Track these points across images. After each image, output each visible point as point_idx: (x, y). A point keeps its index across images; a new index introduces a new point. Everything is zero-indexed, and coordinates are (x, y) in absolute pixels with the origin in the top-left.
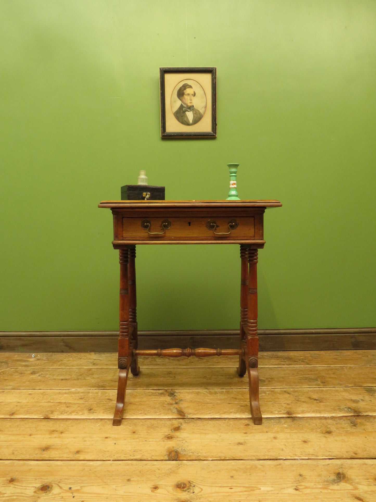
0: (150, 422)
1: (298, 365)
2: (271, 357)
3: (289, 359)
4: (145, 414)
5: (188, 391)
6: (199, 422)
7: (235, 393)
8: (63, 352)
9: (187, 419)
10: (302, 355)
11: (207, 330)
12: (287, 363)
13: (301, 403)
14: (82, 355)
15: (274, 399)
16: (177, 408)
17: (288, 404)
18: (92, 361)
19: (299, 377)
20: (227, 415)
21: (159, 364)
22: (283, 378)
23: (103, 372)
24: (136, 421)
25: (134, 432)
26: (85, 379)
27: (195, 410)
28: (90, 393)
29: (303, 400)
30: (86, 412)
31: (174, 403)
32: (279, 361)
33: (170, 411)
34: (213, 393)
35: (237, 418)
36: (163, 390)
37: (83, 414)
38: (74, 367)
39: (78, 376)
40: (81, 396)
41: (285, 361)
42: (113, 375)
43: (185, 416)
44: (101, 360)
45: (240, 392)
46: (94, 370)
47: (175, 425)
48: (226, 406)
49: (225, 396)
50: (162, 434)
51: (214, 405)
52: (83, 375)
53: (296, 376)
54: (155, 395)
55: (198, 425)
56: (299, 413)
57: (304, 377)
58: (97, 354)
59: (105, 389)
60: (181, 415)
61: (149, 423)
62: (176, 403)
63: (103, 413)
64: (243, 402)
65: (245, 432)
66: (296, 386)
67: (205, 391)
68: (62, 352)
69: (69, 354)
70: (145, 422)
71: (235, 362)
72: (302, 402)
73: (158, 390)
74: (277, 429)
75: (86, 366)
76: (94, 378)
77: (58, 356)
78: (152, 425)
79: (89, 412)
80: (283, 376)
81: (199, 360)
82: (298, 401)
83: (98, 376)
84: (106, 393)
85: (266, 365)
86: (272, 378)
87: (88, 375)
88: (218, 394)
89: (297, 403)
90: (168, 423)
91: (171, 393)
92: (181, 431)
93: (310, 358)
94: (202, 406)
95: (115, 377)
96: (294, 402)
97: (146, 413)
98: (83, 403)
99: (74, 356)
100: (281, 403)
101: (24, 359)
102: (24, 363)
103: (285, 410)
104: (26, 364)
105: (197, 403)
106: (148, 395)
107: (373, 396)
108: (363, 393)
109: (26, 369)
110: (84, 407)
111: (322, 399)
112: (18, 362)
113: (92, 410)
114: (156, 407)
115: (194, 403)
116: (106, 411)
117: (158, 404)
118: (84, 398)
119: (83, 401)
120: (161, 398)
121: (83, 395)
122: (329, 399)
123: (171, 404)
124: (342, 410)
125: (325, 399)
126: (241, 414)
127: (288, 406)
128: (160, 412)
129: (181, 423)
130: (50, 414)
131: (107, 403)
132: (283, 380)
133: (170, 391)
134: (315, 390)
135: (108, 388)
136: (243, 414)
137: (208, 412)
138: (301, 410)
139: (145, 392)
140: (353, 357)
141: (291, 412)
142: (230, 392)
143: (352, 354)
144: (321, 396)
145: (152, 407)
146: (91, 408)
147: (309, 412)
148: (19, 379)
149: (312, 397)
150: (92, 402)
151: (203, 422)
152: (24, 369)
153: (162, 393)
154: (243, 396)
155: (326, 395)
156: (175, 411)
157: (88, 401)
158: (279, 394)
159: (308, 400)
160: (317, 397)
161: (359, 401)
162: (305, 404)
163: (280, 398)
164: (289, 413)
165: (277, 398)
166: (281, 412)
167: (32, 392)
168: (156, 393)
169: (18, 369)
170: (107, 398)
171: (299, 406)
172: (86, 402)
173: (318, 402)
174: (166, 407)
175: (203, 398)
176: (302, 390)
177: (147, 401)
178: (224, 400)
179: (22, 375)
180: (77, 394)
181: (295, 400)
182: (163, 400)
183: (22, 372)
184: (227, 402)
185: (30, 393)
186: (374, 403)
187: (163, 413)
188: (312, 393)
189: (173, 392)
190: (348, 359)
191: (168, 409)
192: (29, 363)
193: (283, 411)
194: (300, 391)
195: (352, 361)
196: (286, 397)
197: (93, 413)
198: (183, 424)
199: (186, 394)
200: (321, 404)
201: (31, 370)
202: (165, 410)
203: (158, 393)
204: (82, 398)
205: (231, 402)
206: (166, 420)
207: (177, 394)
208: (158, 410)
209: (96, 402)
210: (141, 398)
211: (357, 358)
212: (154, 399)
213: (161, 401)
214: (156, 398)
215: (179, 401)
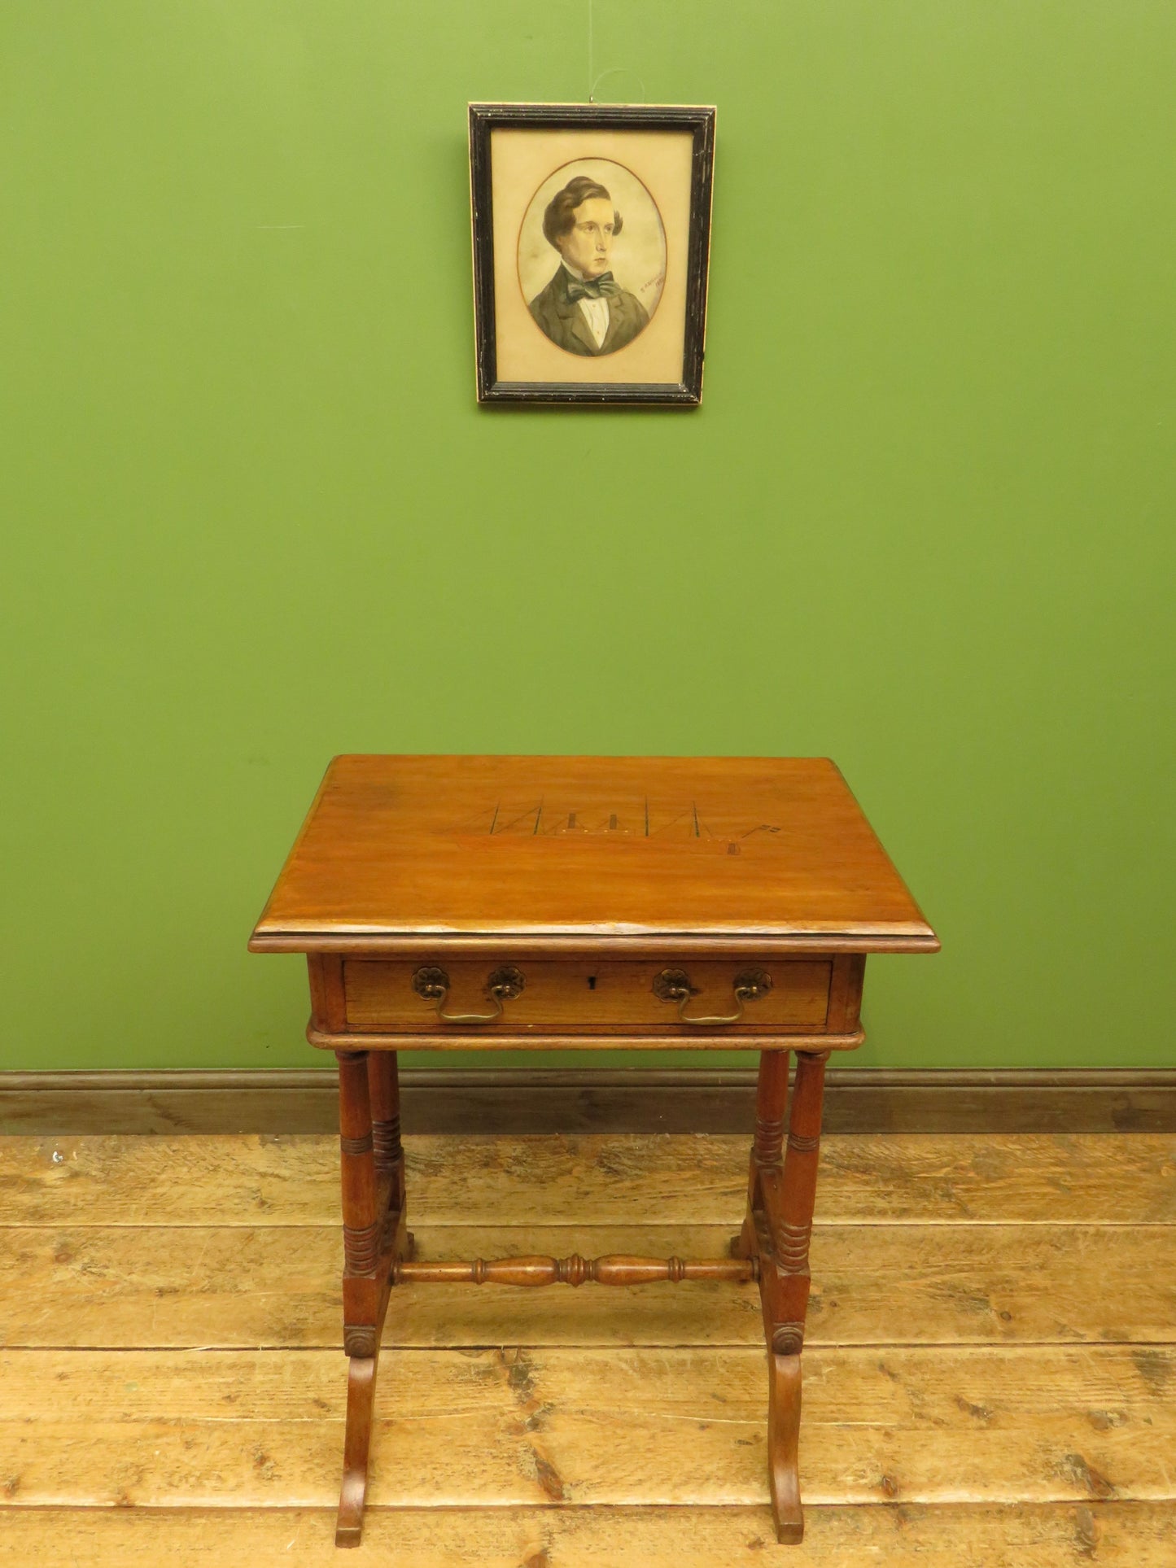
0: (454, 1528)
3: (904, 1177)
4: (438, 1486)
5: (572, 1359)
8: (156, 1134)
9: (570, 1513)
10: (945, 1159)
12: (896, 1202)
13: (930, 1429)
14: (222, 1147)
15: (845, 1404)
16: (539, 1450)
18: (253, 1188)
19: (930, 1286)
20: (693, 1491)
22: (877, 1286)
23: (295, 1251)
26: (237, 1292)
27: (594, 1463)
28: (257, 1371)
29: (936, 1412)
30: (247, 1471)
31: (529, 1424)
32: (869, 1189)
33: (513, 1468)
35: (724, 1506)
36: (492, 1352)
37: (239, 1486)
39: (212, 1270)
41: (889, 1194)
42: (326, 1269)
43: (560, 1496)
44: (284, 1179)
45: (738, 1365)
46: (262, 1240)
47: (530, 1545)
48: (693, 1440)
49: (691, 1387)
52: (227, 1268)
53: (925, 1276)
54: (465, 1379)
55: (603, 1545)
56: (921, 1487)
57: (944, 1283)
58: (270, 1146)
59: (303, 1345)
60: (548, 1490)
61: (449, 1530)
62: (535, 1425)
63: (304, 1479)
66: (918, 1334)
67: (626, 1362)
68: (153, 1132)
69: (175, 1144)
70: (438, 1525)
71: (725, 1194)
72: (933, 1425)
73: (474, 1352)
75: (237, 1214)
76: (262, 1284)
77: (139, 1154)
78: (458, 1543)
79: (259, 1477)
80: (877, 1274)
81: (608, 1180)
82: (921, 1416)
83: (277, 1272)
84: (305, 1366)
86: (842, 1290)
87: (245, 1264)
88: (666, 1374)
89: (916, 1429)
90: (510, 1529)
91: (516, 1366)
93: (971, 1174)
94: (618, 1441)
95: (332, 1281)
96: (907, 1423)
97: (440, 1479)
98: (238, 1424)
99: (192, 1154)
100: (866, 1428)
101: (27, 1176)
102: (27, 1199)
103: (877, 1466)
104: (35, 1201)
105: (602, 1425)
106: (443, 1380)
107: (1158, 1399)
108: (1128, 1378)
109: (38, 1230)
110: (240, 1447)
111: (997, 1407)
112: (6, 1193)
113: (268, 1464)
114: (470, 1443)
115: (593, 1425)
116: (312, 1466)
117: (475, 1428)
118: (238, 1396)
119: (234, 1415)
120: (487, 1395)
121: (233, 1379)
122: (1017, 1408)
123: (517, 1429)
124: (1056, 1468)
125: (1007, 1409)
126: (739, 1485)
127: (888, 1448)
128: (484, 1471)
129: (550, 1534)
130: (133, 1485)
131: (312, 1422)
132: (878, 1296)
133: (515, 1356)
134: (976, 1362)
135: (313, 1343)
136: (745, 1486)
137: (636, 1478)
138: (927, 1471)
139: (436, 1365)
140: (1111, 1175)
141: (895, 1478)
142: (706, 1363)
143: (1110, 1157)
144: (993, 1392)
145: (458, 1443)
146: (263, 1451)
147: (951, 1481)
148: (20, 1292)
149: (964, 1397)
150: (266, 1417)
151: (617, 1527)
152: (31, 1234)
153: (489, 1367)
154: (747, 1388)
155: (1010, 1385)
156: (531, 1467)
157: (253, 1412)
158: (863, 1378)
159: (953, 1413)
160: (983, 1396)
161: (1111, 1421)
162: (940, 1432)
163: (865, 1402)
164: (889, 1486)
165: (854, 1401)
166: (863, 1477)
167: (67, 1363)
168: (470, 1366)
169: (11, 1230)
170: (312, 1395)
171: (923, 1446)
172: (247, 1417)
173: (983, 1423)
174: (503, 1447)
175: (620, 1397)
176: (936, 1355)
177: (440, 1410)
178: (686, 1408)
179: (25, 1266)
180: (213, 1374)
181: (911, 1412)
182: (493, 1404)
183: (24, 1250)
184: (696, 1419)
185: (59, 1369)
186: (1158, 1436)
187: (494, 1481)
188: (968, 1377)
189: (524, 1361)
190: (1095, 1187)
191: (510, 1457)
192: (44, 1194)
193: (869, 1473)
194: (930, 1366)
195: (1106, 1198)
196: (884, 1396)
197: (269, 1479)
198: (555, 1536)
199: (567, 1375)
200: (992, 1434)
201: (53, 1237)
202: (499, 1461)
203: (476, 1366)
204: (232, 1396)
205: (709, 1420)
206: (504, 1518)
207: (537, 1376)
208: (476, 1462)
209: (278, 1420)
210: (423, 1396)
211: (1122, 1182)
212: (463, 1403)
213: (485, 1413)
214: (471, 1396)
215: (544, 1411)
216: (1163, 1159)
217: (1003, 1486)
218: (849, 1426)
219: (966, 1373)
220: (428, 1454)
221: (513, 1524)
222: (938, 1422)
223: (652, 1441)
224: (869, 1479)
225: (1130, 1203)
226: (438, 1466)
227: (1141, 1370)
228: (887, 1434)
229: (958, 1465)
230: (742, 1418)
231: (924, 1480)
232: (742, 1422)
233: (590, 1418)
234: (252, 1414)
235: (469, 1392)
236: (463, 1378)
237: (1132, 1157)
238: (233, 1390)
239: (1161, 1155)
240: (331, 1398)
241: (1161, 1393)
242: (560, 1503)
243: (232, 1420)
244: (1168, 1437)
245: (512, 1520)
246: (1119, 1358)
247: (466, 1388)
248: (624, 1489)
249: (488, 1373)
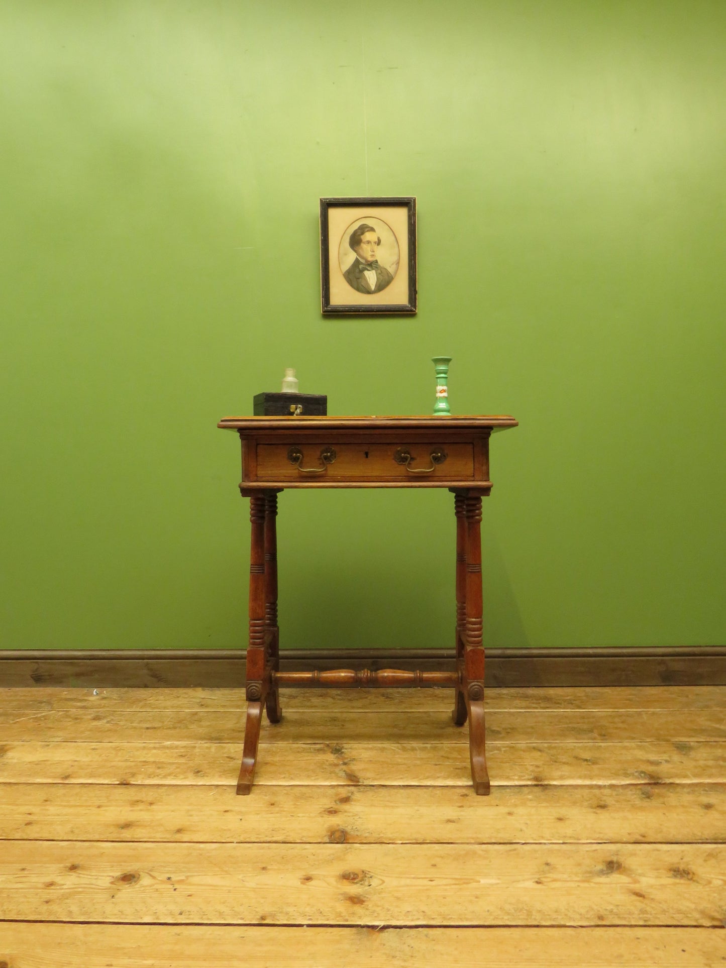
0: (300, 790)
1: (561, 708)
2: (515, 697)
3: (547, 698)
4: (292, 779)
5: (365, 746)
6: (383, 791)
7: (446, 749)
8: (148, 687)
9: (363, 787)
10: (570, 694)
11: (400, 649)
12: (542, 705)
13: (559, 765)
14: (181, 691)
15: (514, 759)
16: (347, 770)
17: (537, 767)
18: (198, 701)
19: (561, 728)
20: (430, 781)
21: (315, 707)
22: (532, 728)
23: (219, 718)
24: (275, 788)
25: (272, 804)
26: (187, 728)
27: (377, 773)
28: (197, 749)
29: (564, 760)
30: (190, 775)
31: (342, 764)
32: (528, 702)
33: (333, 775)
34: (409, 749)
35: (447, 786)
36: (323, 744)
37: (185, 778)
38: (168, 709)
39: (175, 723)
40: (182, 752)
42: (235, 722)
43: (358, 782)
44: (214, 699)
45: (456, 748)
46: (201, 714)
47: (341, 795)
48: (430, 768)
49: (430, 754)
50: (321, 806)
51: (409, 767)
52: (183, 722)
53: (556, 725)
54: (308, 752)
55: (382, 796)
56: (554, 779)
57: (569, 727)
58: (207, 691)
59: (222, 742)
60: (352, 780)
61: (297, 791)
62: (345, 764)
63: (221, 777)
64: (461, 762)
65: (460, 804)
66: (555, 740)
67: (395, 747)
68: (146, 686)
69: (157, 690)
70: (291, 789)
72: (562, 764)
73: (314, 744)
74: (515, 802)
75: (189, 708)
76: (201, 727)
77: (138, 693)
78: (302, 794)
80: (532, 724)
82: (555, 762)
83: (209, 724)
85: (505, 708)
86: (513, 729)
87: (192, 721)
88: (416, 750)
89: (553, 765)
90: (331, 792)
91: (336, 749)
92: (352, 803)
93: (584, 698)
94: (389, 768)
95: (238, 725)
96: (548, 763)
97: (293, 777)
98: (186, 763)
99: (166, 693)
100: (526, 765)
101: (80, 698)
102: (79, 704)
103: (531, 774)
104: (83, 704)
105: (381, 764)
106: (296, 752)
107: (686, 756)
108: (669, 751)
109: (84, 712)
110: (187, 768)
111: (598, 759)
112: (68, 702)
113: (202, 773)
114: (309, 768)
115: (376, 764)
116: (223, 774)
117: (312, 764)
118: (186, 755)
119: (184, 760)
120: (319, 756)
121: (184, 750)
122: (609, 759)
123: (335, 765)
124: (630, 774)
125: (603, 760)
126: (455, 779)
127: (537, 770)
128: (317, 775)
129: (353, 792)
131: (225, 763)
132: (533, 730)
133: (335, 746)
134: (586, 747)
135: (227, 741)
137: (399, 777)
138: (558, 775)
139: (292, 748)
141: (541, 777)
142: (438, 748)
143: (660, 693)
144: (595, 755)
145: (303, 768)
146: (199, 769)
147: (572, 778)
148: (74, 728)
149: (579, 756)
150: (201, 761)
151: (389, 791)
152: (81, 713)
153: (320, 748)
154: (460, 754)
155: (605, 753)
156: (342, 774)
158: (524, 752)
159: (573, 761)
160: (590, 756)
161: (661, 762)
162: (566, 766)
163: (525, 758)
164: (538, 779)
165: (519, 758)
166: (524, 777)
168: (311, 748)
169: (70, 712)
170: (225, 755)
171: (557, 769)
172: (190, 761)
173: (590, 763)
174: (328, 770)
175: (391, 757)
178: (427, 760)
180: (174, 749)
181: (550, 760)
184: (432, 763)
187: (322, 778)
188: (582, 751)
189: (340, 747)
192: (88, 703)
193: (527, 776)
194: (561, 748)
196: (535, 756)
197: (202, 777)
199: (362, 751)
200: (595, 766)
201: (92, 713)
203: (314, 748)
204: (183, 755)
205: (439, 763)
206: (327, 788)
207: (346, 751)
209: (207, 762)
212: (306, 758)
213: (318, 761)
215: (350, 760)
216: (689, 693)
217: (601, 779)
218: (516, 764)
219: (580, 750)
220: (287, 771)
221: (332, 790)
224: (527, 778)
226: (292, 774)
229: (576, 774)
230: (457, 762)
231: (557, 777)
233: (375, 762)
234: (194, 760)
235: (310, 755)
237: (673, 693)
239: (687, 692)
240: (236, 756)
242: (357, 784)
243: (182, 762)
245: (332, 788)
246: (665, 745)
248: (391, 781)
249: (320, 750)
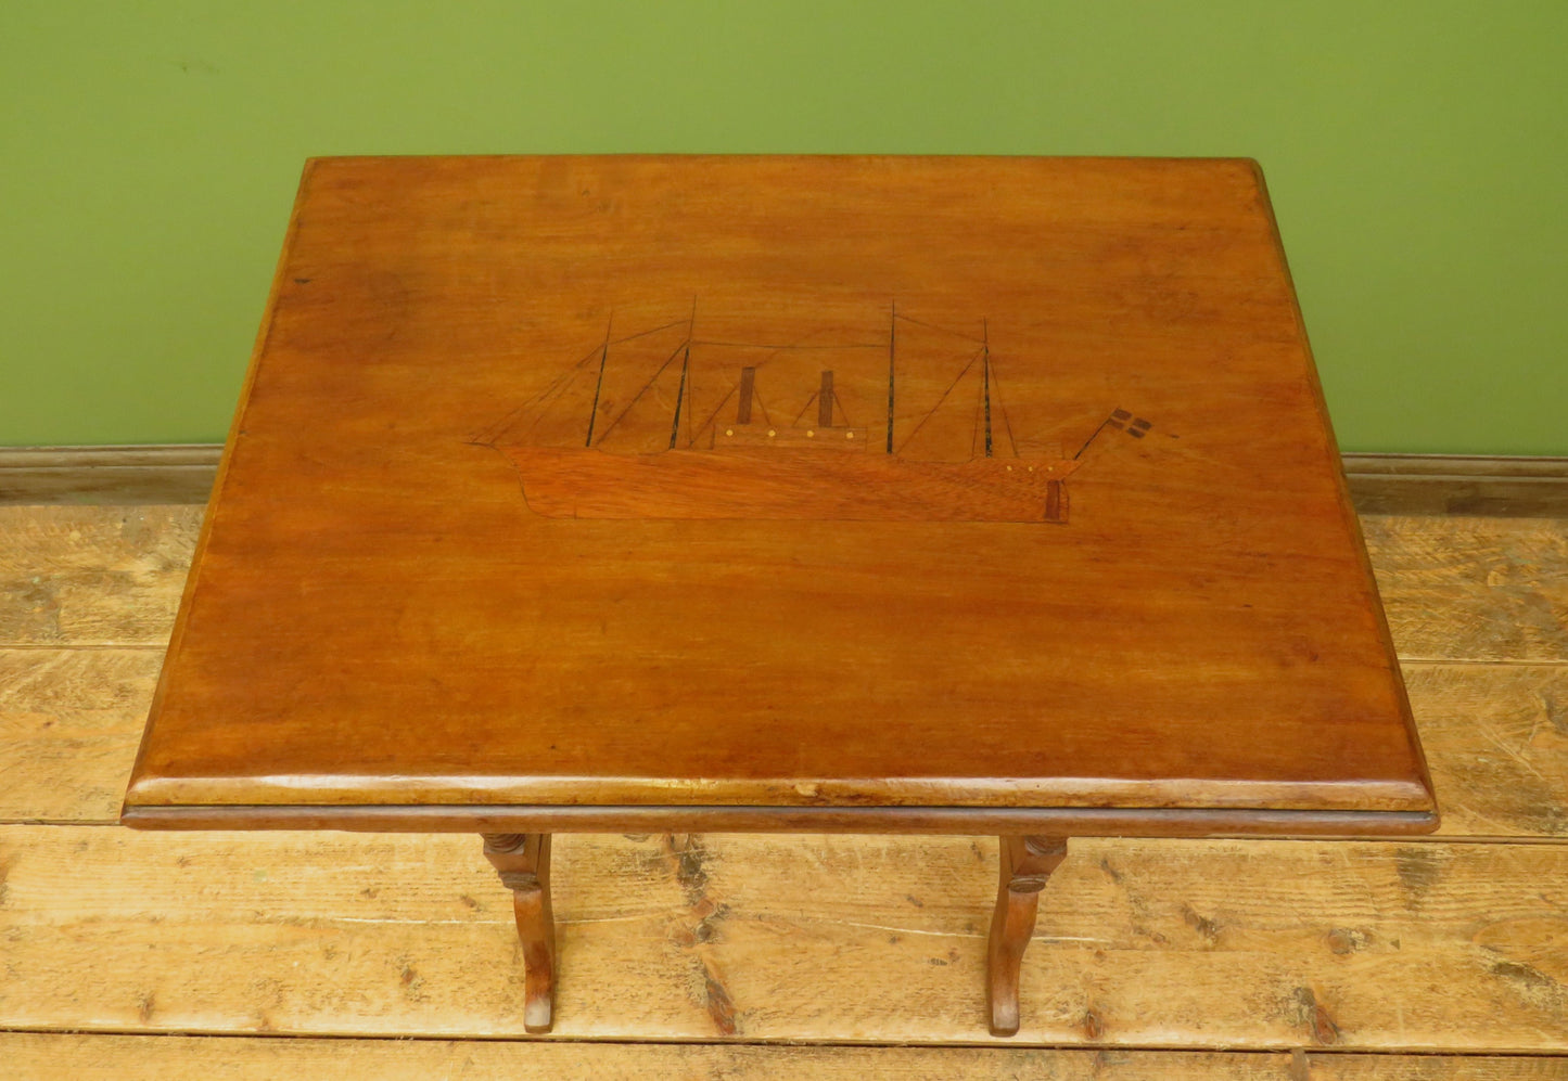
0: (616, 1065)
4: (598, 1011)
7: (920, 863)
9: (741, 1048)
16: (710, 967)
17: (1100, 956)
27: (769, 987)
31: (701, 933)
33: (682, 991)
34: (842, 862)
35: (909, 1044)
37: (385, 1009)
43: (731, 1029)
45: (941, 857)
48: (881, 958)
49: (885, 887)
51: (837, 950)
54: (631, 875)
56: (1126, 1026)
60: (718, 1020)
61: (611, 1068)
64: (946, 926)
67: (813, 851)
70: (599, 1062)
79: (407, 998)
82: (1141, 931)
88: (857, 868)
89: (1133, 948)
90: (676, 1069)
91: (688, 855)
94: (797, 957)
96: (1124, 941)
97: (601, 1004)
98: (380, 927)
100: (1076, 945)
101: (113, 569)
102: (115, 604)
103: (1082, 998)
104: (126, 607)
105: (781, 935)
106: (605, 872)
107: (1412, 913)
108: (1385, 886)
109: (133, 653)
110: (385, 958)
111: (1230, 921)
112: (92, 594)
113: (416, 981)
114: (635, 958)
115: (771, 935)
116: (462, 984)
117: (640, 936)
118: (378, 890)
119: (374, 915)
120: (654, 892)
121: (372, 867)
122: (1251, 923)
123: (687, 939)
124: (1280, 1005)
125: (1239, 923)
126: (928, 1019)
127: (1098, 972)
128: (649, 994)
129: (719, 1075)
130: (273, 1008)
131: (461, 926)
133: (686, 841)
134: (1214, 859)
136: (934, 1020)
137: (815, 1007)
138: (1137, 1005)
139: (596, 852)
140: (1424, 583)
141: (1100, 1013)
142: (904, 855)
143: (1428, 554)
144: (1226, 901)
145: (621, 957)
146: (410, 963)
147: (1161, 1019)
148: (123, 742)
149: (1194, 907)
150: (410, 917)
151: (792, 1067)
152: (125, 659)
153: (657, 855)
154: (949, 888)
155: (1249, 891)
156: (700, 990)
157: (396, 911)
158: (1081, 878)
159: (1177, 928)
160: (1216, 906)
161: (1354, 943)
162: (1159, 953)
163: (1081, 910)
164: (1092, 1022)
165: (1068, 909)
166: (1065, 1011)
167: (186, 844)
168: (634, 854)
169: (103, 653)
170: (459, 890)
171: (1137, 971)
172: (389, 918)
173: (1209, 942)
174: (671, 963)
175: (803, 898)
176: (1169, 849)
177: (602, 913)
178: (877, 914)
179: (126, 704)
180: (348, 860)
181: (1130, 925)
182: (660, 905)
183: (122, 681)
184: (886, 928)
185: (180, 852)
186: (1403, 964)
187: (660, 1008)
188: (1202, 880)
189: (696, 848)
190: (1401, 602)
191: (678, 976)
192: (135, 597)
193: (1072, 1007)
194: (1161, 863)
195: (1411, 619)
196: (1101, 903)
197: (418, 1001)
198: (724, 1076)
199: (744, 868)
200: (1217, 957)
201: (153, 662)
202: (666, 981)
203: (642, 853)
204: (372, 890)
205: (902, 930)
206: (670, 1053)
207: (710, 868)
208: (640, 982)
209: (424, 922)
210: (584, 892)
211: (1435, 594)
212: (628, 903)
213: (650, 916)
214: (636, 893)
215: (717, 915)
216: (1496, 558)
217: (1218, 1027)
218: (1057, 942)
219: (1201, 875)
220: (589, 970)
221: (680, 1061)
222: (1159, 940)
223: (836, 957)
224: (1072, 1014)
225: (1439, 628)
226: (599, 986)
227: (1401, 875)
228: (1099, 954)
229: (1173, 999)
230: (940, 930)
231: (1131, 1017)
232: (939, 934)
233: (769, 925)
234: (394, 914)
235: (634, 888)
236: (628, 869)
237: (1456, 554)
238: (372, 882)
239: (1494, 553)
240: (481, 894)
241: (1419, 906)
242: (731, 1036)
243: (374, 921)
244: (1414, 966)
245: (679, 1055)
246: (1381, 858)
247: (630, 883)
248: (800, 1021)
249: (654, 863)
